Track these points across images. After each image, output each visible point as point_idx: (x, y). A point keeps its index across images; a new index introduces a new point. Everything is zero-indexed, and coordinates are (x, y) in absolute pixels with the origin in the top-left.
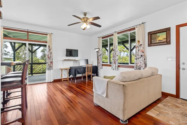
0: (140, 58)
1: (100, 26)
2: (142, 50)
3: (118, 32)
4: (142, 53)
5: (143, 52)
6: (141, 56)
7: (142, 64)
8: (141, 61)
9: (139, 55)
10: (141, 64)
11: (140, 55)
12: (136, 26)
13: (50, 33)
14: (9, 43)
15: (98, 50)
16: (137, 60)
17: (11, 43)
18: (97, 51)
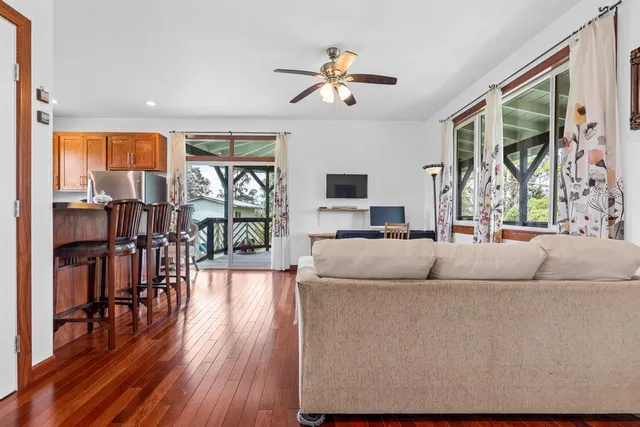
0: (586, 192)
1: (392, 81)
2: (595, 151)
3: (502, 85)
4: (594, 167)
5: (601, 164)
6: (592, 183)
7: (591, 224)
8: (591, 212)
9: (579, 180)
10: (586, 222)
11: (586, 180)
12: (575, 37)
13: (282, 131)
14: (214, 169)
15: (437, 170)
16: (570, 203)
17: (218, 169)
18: (434, 175)
